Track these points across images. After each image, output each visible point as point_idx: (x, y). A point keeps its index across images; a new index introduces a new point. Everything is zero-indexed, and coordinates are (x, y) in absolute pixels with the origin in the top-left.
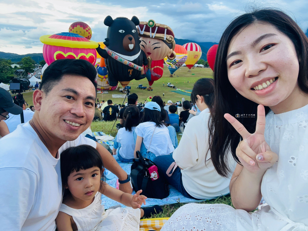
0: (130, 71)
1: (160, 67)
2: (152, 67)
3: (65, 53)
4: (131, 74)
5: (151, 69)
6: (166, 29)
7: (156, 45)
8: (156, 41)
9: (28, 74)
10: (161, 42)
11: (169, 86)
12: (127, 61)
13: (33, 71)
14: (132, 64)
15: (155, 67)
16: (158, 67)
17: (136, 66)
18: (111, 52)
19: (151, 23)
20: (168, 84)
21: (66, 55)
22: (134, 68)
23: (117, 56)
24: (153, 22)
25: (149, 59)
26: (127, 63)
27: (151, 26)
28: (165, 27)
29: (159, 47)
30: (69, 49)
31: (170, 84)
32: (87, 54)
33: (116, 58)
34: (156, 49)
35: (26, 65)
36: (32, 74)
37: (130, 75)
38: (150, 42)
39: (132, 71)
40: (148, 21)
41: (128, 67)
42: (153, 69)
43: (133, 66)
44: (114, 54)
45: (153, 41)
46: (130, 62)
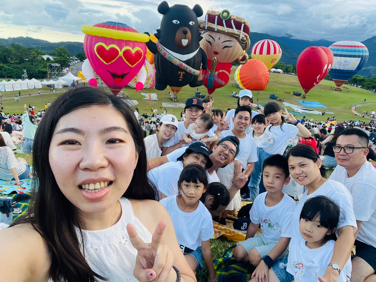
0: (180, 73)
1: (227, 72)
2: (216, 71)
3: (108, 45)
4: (181, 77)
5: (215, 73)
6: (243, 24)
7: (227, 44)
8: (228, 38)
9: (62, 69)
10: (234, 39)
11: (234, 96)
12: (178, 61)
13: (69, 66)
14: (184, 64)
15: (221, 71)
16: (224, 71)
17: (189, 68)
18: (161, 47)
19: (225, 14)
20: (233, 93)
21: (107, 48)
22: (186, 70)
23: (166, 52)
24: (228, 13)
25: (215, 59)
26: (178, 63)
27: (224, 18)
28: (243, 21)
29: (231, 47)
30: (112, 41)
31: (235, 94)
32: (133, 49)
33: (165, 54)
34: (226, 48)
35: (61, 58)
36: (67, 69)
37: (181, 79)
38: (219, 39)
39: (183, 73)
40: (221, 12)
41: (178, 68)
42: (217, 73)
43: (184, 67)
44: (163, 49)
45: (224, 38)
46: (181, 62)
